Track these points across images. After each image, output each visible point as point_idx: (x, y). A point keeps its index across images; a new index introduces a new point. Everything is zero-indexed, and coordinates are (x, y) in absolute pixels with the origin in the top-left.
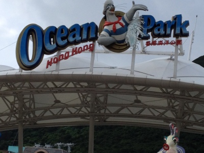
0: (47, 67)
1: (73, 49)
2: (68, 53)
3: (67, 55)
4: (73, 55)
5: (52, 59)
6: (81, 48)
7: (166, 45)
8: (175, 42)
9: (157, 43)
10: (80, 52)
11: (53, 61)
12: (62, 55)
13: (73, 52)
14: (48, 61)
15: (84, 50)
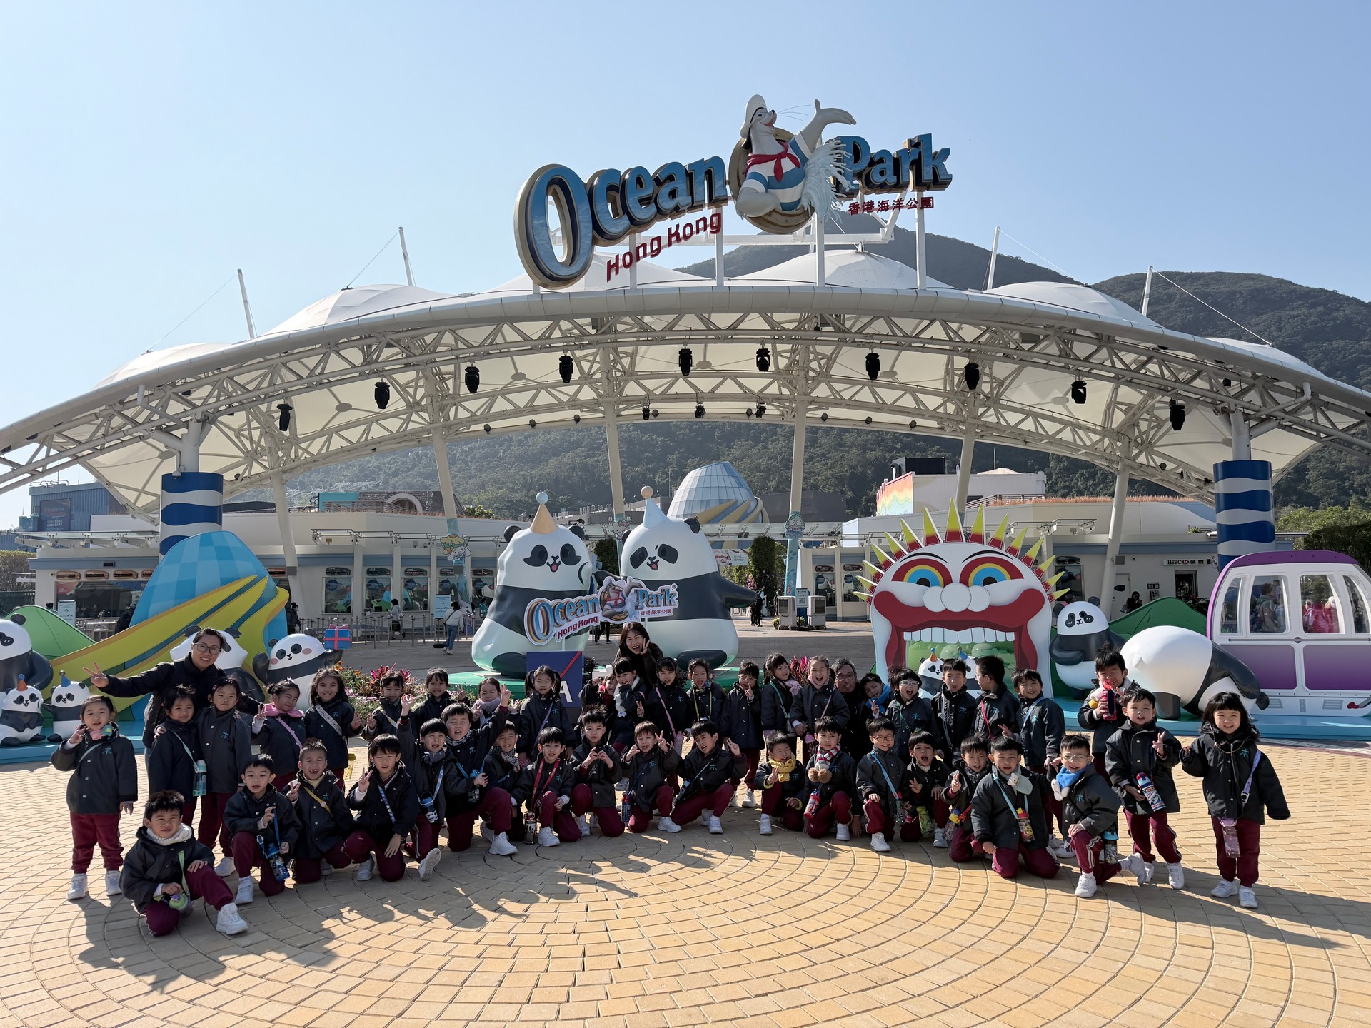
0: (609, 278)
1: (670, 230)
2: (658, 239)
3: (655, 247)
4: (670, 244)
5: (617, 257)
6: (690, 225)
7: (896, 211)
8: (916, 202)
9: (876, 206)
10: (686, 238)
11: (621, 263)
12: (644, 246)
13: (670, 236)
14: (609, 262)
15: (698, 231)
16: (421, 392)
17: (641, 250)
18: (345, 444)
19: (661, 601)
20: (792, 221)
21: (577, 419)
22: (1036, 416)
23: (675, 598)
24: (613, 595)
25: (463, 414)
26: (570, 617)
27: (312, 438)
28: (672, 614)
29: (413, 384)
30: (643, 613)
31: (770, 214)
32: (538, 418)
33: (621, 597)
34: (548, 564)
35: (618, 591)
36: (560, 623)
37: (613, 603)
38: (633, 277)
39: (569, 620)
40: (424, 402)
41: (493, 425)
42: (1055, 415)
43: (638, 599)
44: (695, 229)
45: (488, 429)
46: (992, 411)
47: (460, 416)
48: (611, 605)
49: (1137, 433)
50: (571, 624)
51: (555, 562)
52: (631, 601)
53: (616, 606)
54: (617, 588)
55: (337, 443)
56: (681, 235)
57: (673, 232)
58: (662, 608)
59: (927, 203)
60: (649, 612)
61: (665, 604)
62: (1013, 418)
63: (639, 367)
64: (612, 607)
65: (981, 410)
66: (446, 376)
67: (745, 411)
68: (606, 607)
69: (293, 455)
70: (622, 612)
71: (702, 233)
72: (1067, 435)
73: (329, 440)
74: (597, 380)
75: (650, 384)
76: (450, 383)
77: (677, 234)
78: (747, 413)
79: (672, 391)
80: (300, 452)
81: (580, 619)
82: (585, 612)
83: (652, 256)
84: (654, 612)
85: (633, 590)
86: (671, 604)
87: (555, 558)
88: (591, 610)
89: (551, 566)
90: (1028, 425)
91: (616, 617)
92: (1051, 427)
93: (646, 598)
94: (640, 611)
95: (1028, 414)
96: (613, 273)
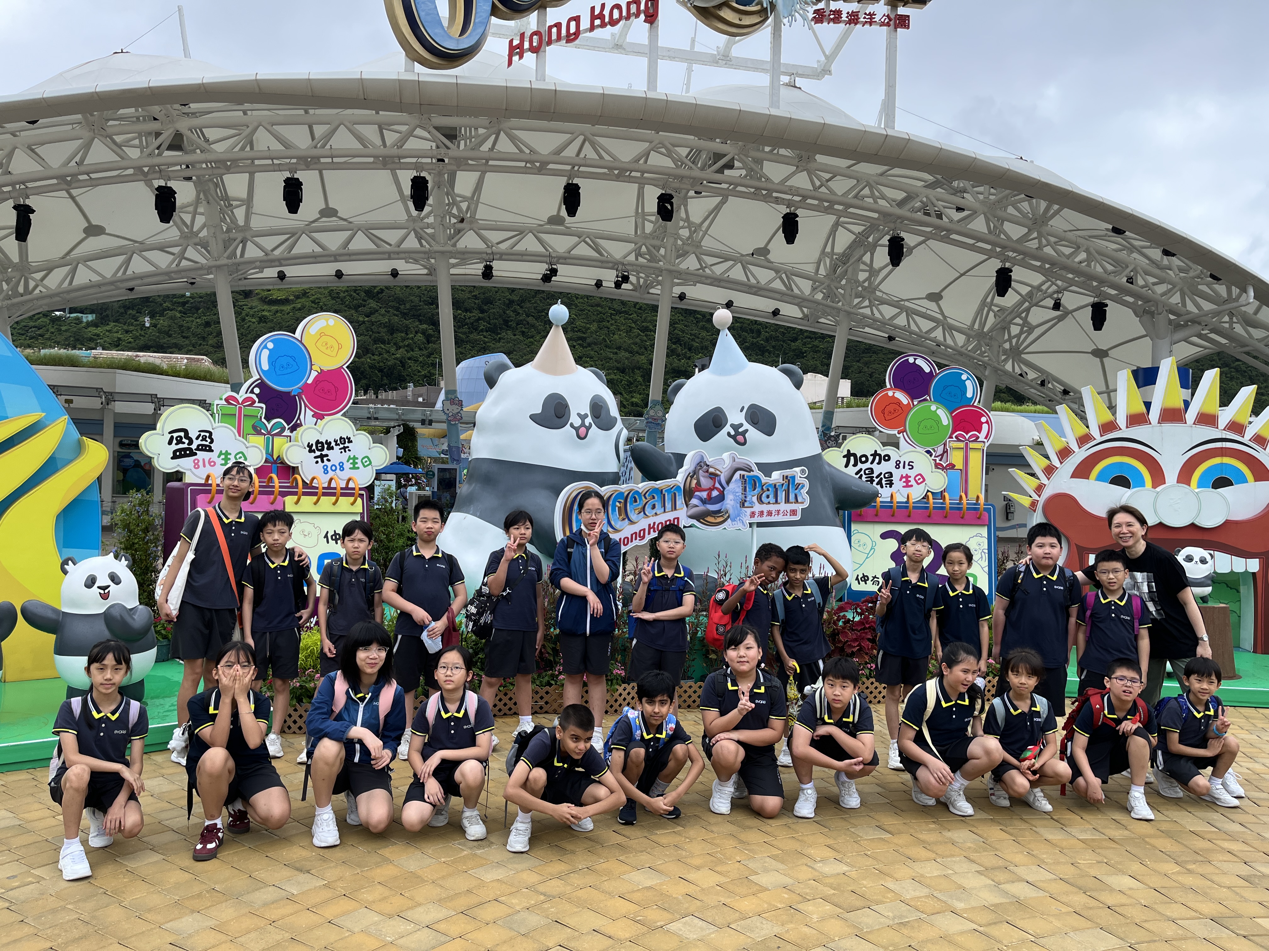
0: (510, 63)
1: (593, 9)
2: (577, 19)
3: (573, 29)
4: (592, 28)
5: (522, 36)
6: (618, 7)
7: (867, 26)
8: (890, 20)
9: (844, 17)
10: (613, 23)
11: (526, 45)
12: (558, 25)
13: (593, 17)
14: (511, 42)
15: (628, 18)
16: (200, 220)
17: (554, 30)
18: (95, 278)
19: (782, 495)
20: (747, 20)
21: (394, 273)
22: (910, 313)
23: (804, 491)
24: (705, 482)
25: (252, 252)
26: (633, 516)
27: (49, 268)
28: (798, 518)
29: (191, 209)
30: (753, 514)
31: (720, 6)
32: (350, 268)
33: (717, 485)
34: (572, 426)
35: (713, 476)
36: (617, 526)
37: (704, 495)
38: (540, 65)
39: (632, 522)
40: (204, 233)
41: (290, 271)
42: (929, 312)
43: (745, 490)
44: (624, 14)
45: (282, 276)
46: (867, 303)
47: (247, 255)
48: (701, 499)
49: (1006, 337)
50: (636, 528)
51: (583, 424)
52: (734, 493)
53: (709, 500)
54: (711, 470)
55: (83, 276)
56: (607, 20)
57: (597, 12)
58: (783, 506)
59: (903, 22)
60: (761, 513)
61: (787, 501)
62: (888, 311)
63: (482, 213)
64: (704, 502)
65: (856, 301)
66: (234, 203)
67: (594, 282)
68: (694, 501)
69: (21, 289)
70: (719, 511)
71: (633, 18)
72: (938, 334)
73: (74, 272)
74: (428, 226)
75: (494, 236)
76: (240, 213)
77: (601, 16)
78: (596, 284)
79: (520, 247)
80: (32, 284)
81: (651, 521)
82: (659, 509)
83: (568, 41)
84: (770, 513)
85: (737, 475)
86: (797, 501)
87: (583, 417)
88: (668, 505)
89: (577, 429)
90: (901, 321)
91: (710, 519)
92: (925, 325)
93: (758, 490)
94: (749, 511)
95: (902, 309)
96: (516, 58)
